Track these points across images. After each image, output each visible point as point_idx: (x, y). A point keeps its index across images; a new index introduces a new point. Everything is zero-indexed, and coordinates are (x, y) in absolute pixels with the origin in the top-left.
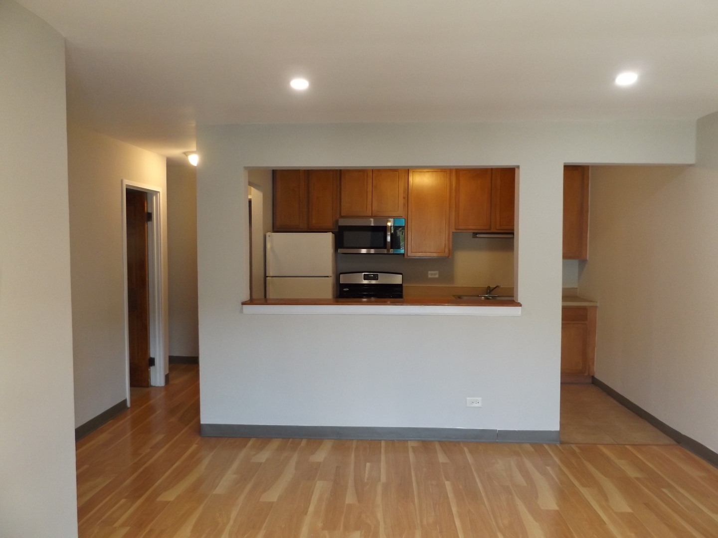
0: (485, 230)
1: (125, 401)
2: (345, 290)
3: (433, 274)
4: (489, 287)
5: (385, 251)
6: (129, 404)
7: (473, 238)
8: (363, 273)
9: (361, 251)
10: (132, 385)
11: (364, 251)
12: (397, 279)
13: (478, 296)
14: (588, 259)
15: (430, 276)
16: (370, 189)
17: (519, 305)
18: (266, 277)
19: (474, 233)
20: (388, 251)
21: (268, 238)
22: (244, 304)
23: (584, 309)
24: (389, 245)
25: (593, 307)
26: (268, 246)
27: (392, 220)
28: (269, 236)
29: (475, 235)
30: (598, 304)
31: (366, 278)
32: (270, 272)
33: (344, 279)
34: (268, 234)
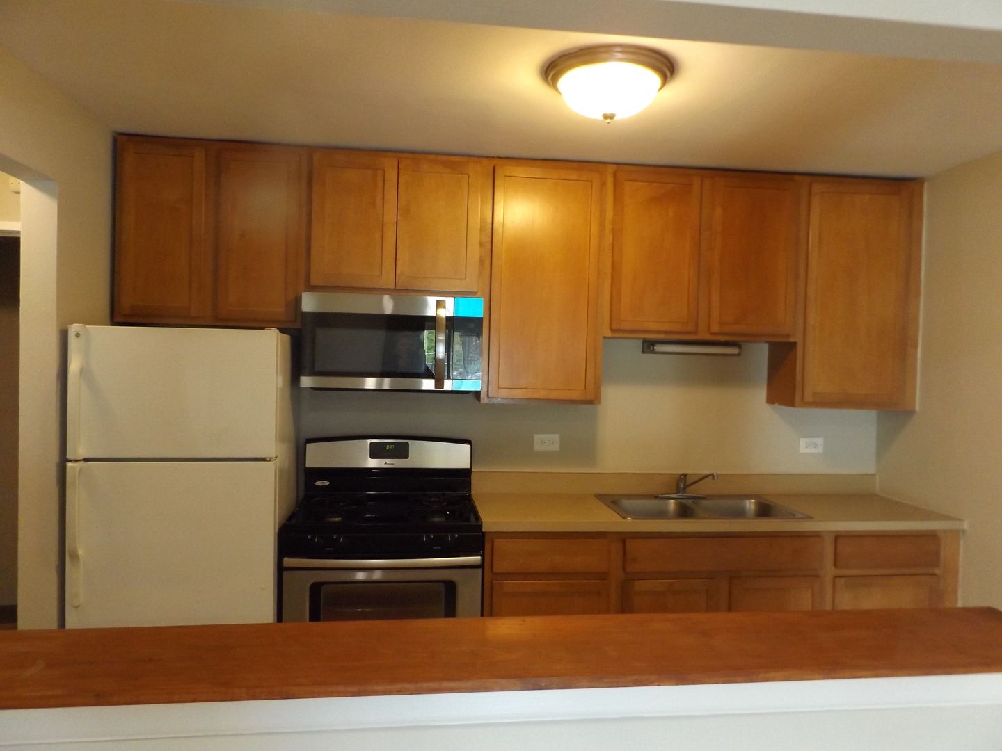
0: (687, 333)
2: (319, 483)
3: (547, 441)
4: (685, 475)
5: (428, 384)
7: (643, 352)
8: (369, 441)
9: (364, 383)
11: (370, 383)
12: (458, 457)
13: (656, 497)
14: (917, 408)
15: (538, 447)
16: (390, 217)
18: (64, 460)
19: (645, 341)
20: (439, 383)
21: (73, 343)
23: (933, 536)
24: (440, 369)
25: (951, 531)
26: (74, 366)
28: (78, 335)
29: (649, 346)
30: (966, 526)
31: (376, 452)
32: (79, 447)
33: (318, 456)
34: (74, 328)
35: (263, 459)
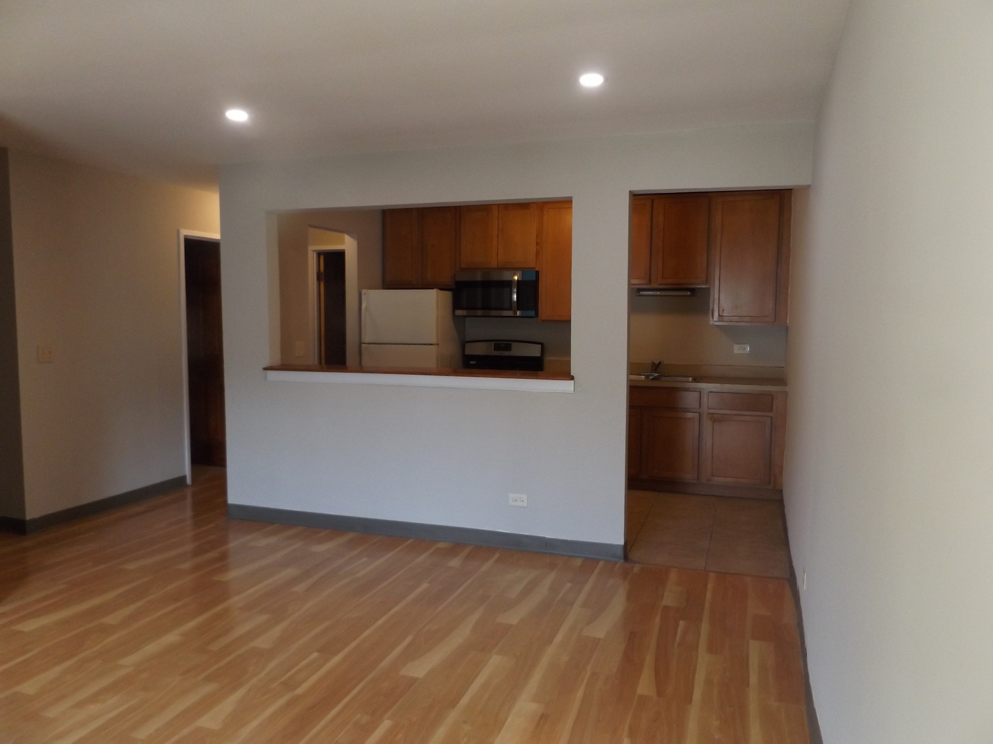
0: (644, 284)
1: (184, 478)
4: (653, 363)
5: (510, 313)
6: (189, 481)
7: (637, 295)
8: (493, 342)
10: (195, 460)
12: (535, 351)
14: (788, 325)
16: (495, 233)
17: (572, 378)
18: (360, 343)
20: (515, 313)
21: (363, 297)
22: (265, 369)
23: (770, 395)
24: (515, 306)
25: (781, 392)
26: (364, 306)
27: (519, 273)
28: (365, 294)
29: (638, 292)
30: (787, 389)
31: (497, 348)
32: (366, 338)
33: (469, 349)
34: (364, 291)
35: (431, 344)
